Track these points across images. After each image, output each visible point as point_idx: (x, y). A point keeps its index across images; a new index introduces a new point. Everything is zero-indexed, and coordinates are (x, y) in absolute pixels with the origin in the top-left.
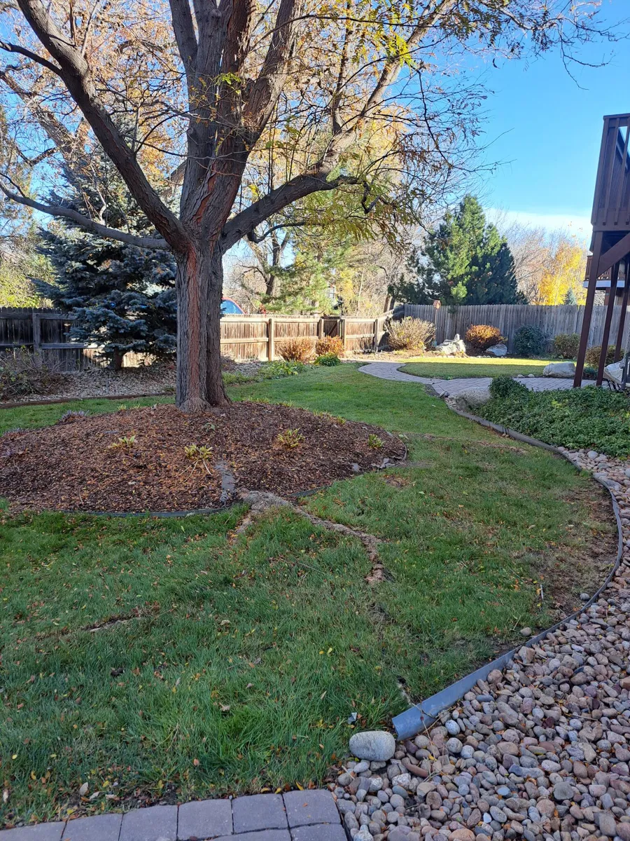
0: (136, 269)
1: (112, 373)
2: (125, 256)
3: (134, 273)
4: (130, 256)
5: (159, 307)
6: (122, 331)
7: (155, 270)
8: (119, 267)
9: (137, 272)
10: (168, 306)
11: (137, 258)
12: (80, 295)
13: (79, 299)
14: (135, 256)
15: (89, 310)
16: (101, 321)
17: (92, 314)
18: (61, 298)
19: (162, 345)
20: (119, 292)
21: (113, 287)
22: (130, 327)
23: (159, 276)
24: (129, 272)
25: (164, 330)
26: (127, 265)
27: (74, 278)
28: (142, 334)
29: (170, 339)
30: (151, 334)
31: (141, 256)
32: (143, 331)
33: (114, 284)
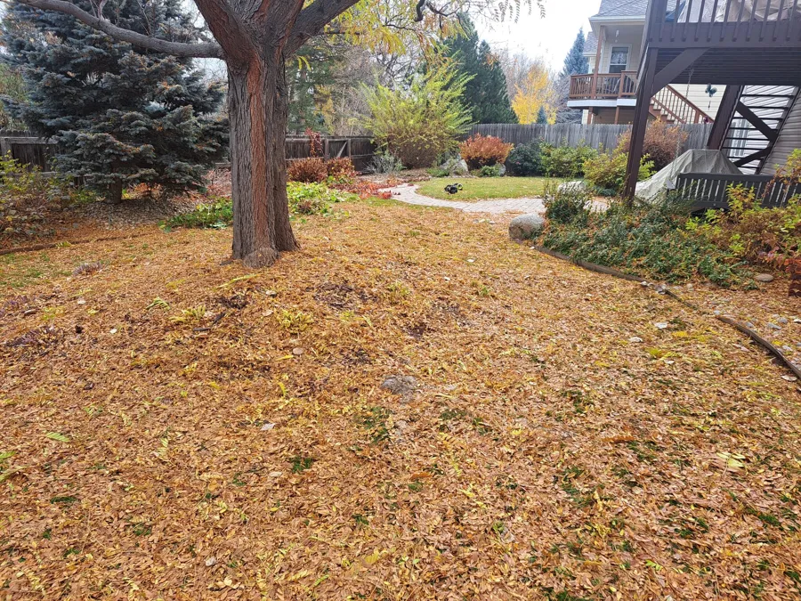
0: (136, 83)
1: (111, 207)
2: (120, 67)
3: (134, 88)
4: (127, 67)
5: (169, 129)
6: (125, 159)
7: (161, 85)
8: (115, 80)
9: (137, 87)
10: (179, 127)
11: (137, 70)
12: (64, 114)
13: (63, 119)
14: (135, 67)
15: (80, 134)
16: (97, 148)
17: (85, 139)
18: (40, 118)
19: (173, 174)
20: (117, 111)
21: (107, 105)
22: (134, 154)
23: (166, 91)
24: (127, 86)
25: (173, 156)
26: (123, 78)
27: (54, 93)
28: (148, 161)
29: (183, 167)
30: (159, 161)
31: (142, 67)
32: (150, 158)
33: (108, 101)
